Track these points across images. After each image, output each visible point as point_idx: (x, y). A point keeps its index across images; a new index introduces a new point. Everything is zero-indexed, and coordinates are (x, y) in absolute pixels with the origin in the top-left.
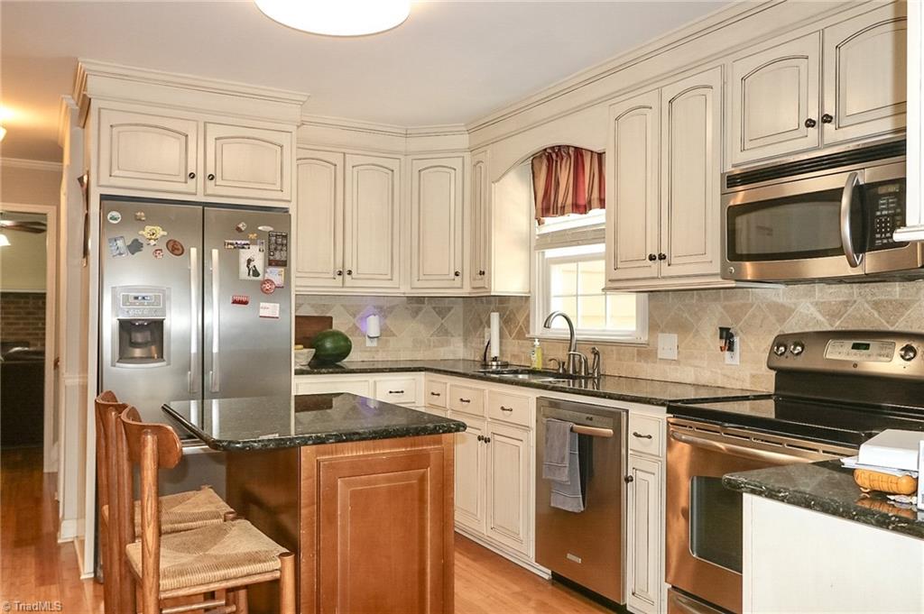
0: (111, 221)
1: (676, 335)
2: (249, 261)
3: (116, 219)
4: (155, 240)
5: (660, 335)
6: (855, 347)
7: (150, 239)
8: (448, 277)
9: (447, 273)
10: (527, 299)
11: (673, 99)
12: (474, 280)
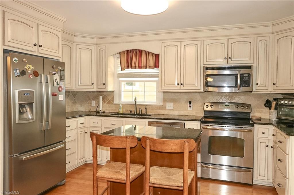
0: (14, 61)
1: (172, 103)
2: (56, 79)
3: (16, 61)
4: (30, 70)
5: (167, 103)
6: (226, 105)
7: (28, 70)
8: (89, 85)
9: (89, 83)
10: (113, 92)
11: (185, 45)
12: (99, 86)
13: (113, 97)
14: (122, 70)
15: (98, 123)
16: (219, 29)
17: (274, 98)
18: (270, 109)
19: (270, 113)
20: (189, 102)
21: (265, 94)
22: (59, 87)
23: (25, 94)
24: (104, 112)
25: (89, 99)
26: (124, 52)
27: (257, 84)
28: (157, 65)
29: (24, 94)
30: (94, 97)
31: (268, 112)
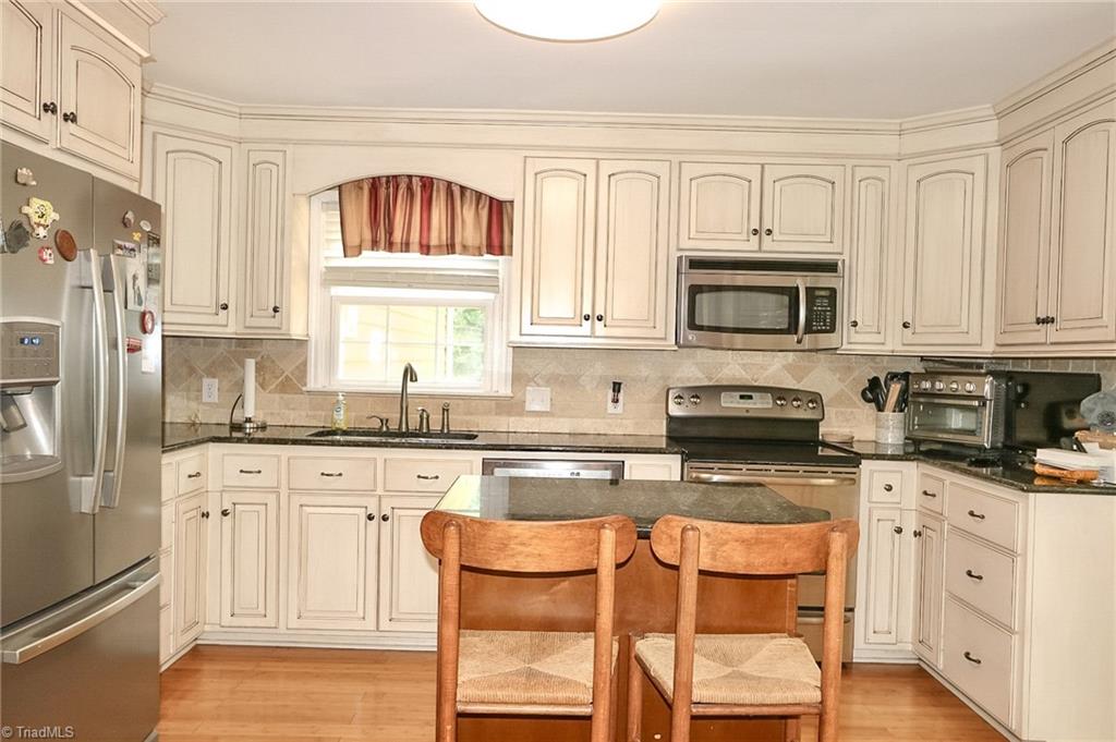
1: (549, 389)
2: (135, 278)
4: (45, 227)
5: (528, 388)
6: (742, 397)
7: (39, 225)
8: (209, 311)
9: (208, 304)
10: (302, 343)
11: (613, 174)
12: (252, 316)
13: (305, 364)
14: (345, 256)
15: (259, 472)
16: (736, 129)
17: (889, 373)
18: (880, 408)
19: (877, 419)
20: (614, 383)
21: (862, 360)
22: (143, 315)
23: (26, 341)
24: (263, 427)
25: (192, 371)
26: (358, 184)
27: (855, 324)
28: (496, 243)
29: (22, 341)
30: (214, 363)
31: (871, 418)
